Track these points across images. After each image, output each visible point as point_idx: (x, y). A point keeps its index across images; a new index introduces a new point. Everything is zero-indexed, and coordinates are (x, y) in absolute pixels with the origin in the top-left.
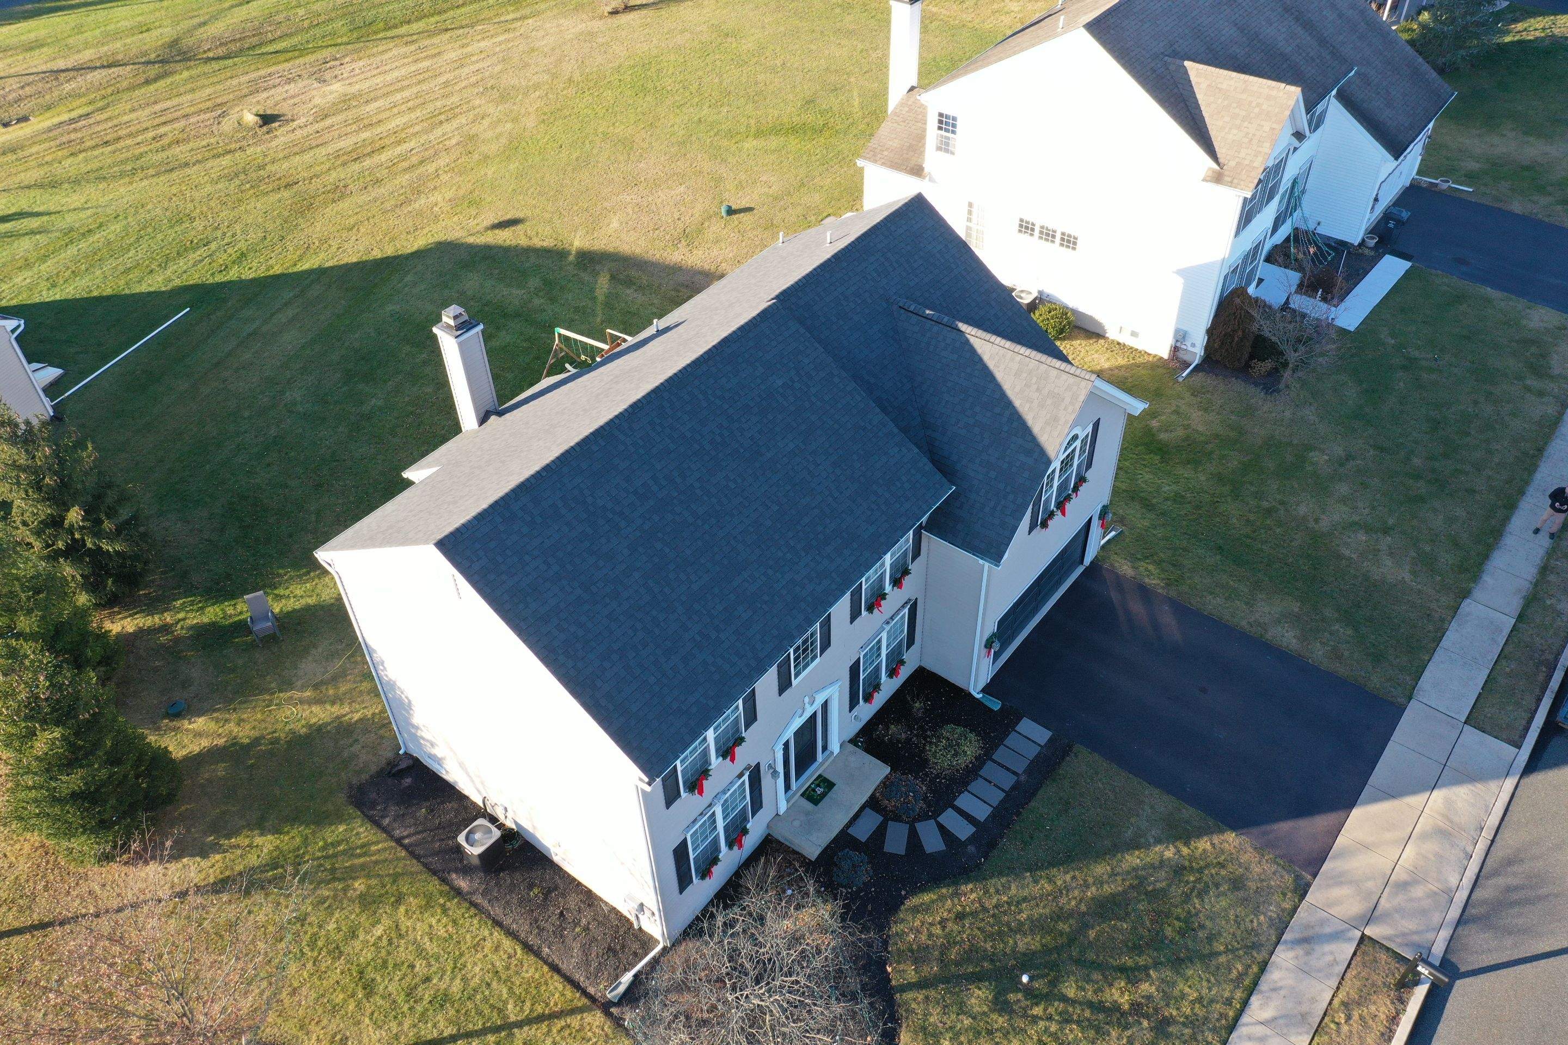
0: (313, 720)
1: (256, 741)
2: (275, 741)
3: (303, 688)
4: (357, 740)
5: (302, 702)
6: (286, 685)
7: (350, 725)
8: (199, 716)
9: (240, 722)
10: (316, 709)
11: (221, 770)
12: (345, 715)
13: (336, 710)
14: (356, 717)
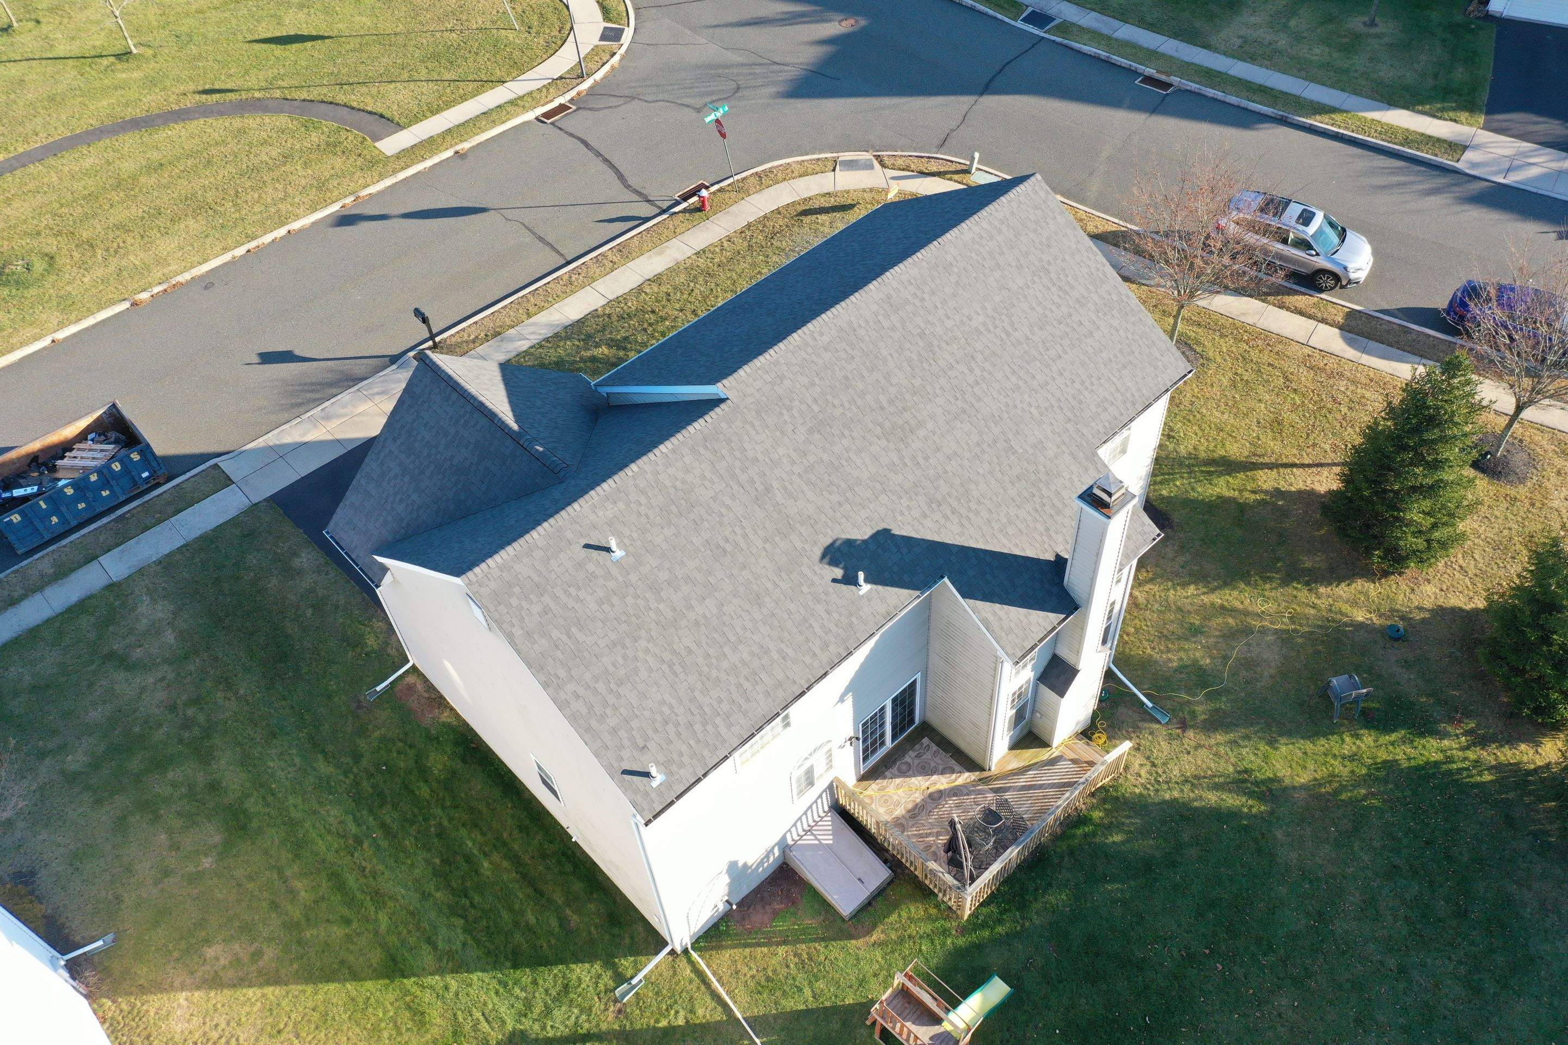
0: (1235, 593)
1: (1285, 582)
2: (1266, 579)
3: (1263, 631)
4: (1182, 567)
5: (1260, 616)
6: (1285, 638)
7: (1195, 583)
8: (1362, 623)
9: (1314, 606)
10: (1237, 604)
11: (1307, 563)
12: (1204, 593)
13: (1216, 598)
14: (1191, 589)
